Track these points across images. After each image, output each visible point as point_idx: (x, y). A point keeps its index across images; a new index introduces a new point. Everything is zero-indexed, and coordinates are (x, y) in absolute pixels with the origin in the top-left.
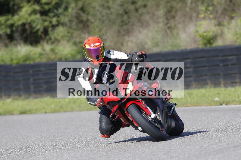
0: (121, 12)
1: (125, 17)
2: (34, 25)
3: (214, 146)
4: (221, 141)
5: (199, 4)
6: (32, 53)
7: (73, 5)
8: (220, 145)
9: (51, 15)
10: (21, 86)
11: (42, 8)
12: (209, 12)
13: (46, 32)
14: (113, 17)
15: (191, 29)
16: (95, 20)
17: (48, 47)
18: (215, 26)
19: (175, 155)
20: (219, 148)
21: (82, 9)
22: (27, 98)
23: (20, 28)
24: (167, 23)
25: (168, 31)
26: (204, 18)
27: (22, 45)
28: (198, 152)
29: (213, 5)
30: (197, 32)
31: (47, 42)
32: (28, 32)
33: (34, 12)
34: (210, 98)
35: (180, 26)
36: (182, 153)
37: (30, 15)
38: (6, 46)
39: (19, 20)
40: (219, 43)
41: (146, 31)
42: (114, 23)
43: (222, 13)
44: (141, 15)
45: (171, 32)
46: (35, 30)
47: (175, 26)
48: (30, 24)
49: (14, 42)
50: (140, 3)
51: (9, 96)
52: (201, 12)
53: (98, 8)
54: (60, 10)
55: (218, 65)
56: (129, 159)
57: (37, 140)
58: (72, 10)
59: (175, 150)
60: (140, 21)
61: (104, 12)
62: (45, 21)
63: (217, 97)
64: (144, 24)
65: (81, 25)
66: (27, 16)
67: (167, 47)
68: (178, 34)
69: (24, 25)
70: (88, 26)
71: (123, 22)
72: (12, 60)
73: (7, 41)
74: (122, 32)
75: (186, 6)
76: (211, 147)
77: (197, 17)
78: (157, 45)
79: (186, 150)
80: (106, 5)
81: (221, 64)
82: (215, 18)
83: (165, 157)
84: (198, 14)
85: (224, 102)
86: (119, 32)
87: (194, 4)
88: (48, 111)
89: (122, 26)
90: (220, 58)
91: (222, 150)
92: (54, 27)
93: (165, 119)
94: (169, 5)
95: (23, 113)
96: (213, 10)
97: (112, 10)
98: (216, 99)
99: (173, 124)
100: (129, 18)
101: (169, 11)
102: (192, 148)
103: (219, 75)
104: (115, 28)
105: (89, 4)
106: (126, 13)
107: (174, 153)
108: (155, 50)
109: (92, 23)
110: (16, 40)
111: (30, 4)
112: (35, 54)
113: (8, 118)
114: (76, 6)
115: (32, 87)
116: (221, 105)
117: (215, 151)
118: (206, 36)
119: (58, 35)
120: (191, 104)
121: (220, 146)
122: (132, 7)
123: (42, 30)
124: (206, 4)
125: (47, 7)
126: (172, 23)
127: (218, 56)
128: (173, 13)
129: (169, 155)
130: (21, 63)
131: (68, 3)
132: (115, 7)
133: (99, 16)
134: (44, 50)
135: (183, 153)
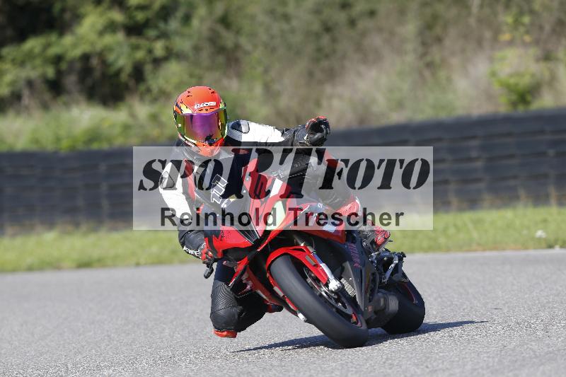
0: (316, 27)
1: (325, 40)
2: (111, 57)
3: (534, 346)
4: (549, 334)
5: (500, 8)
6: (106, 125)
7: (202, 11)
8: (547, 342)
9: (152, 33)
10: (80, 202)
11: (131, 17)
12: (522, 29)
13: (138, 73)
14: (296, 39)
15: (481, 68)
16: (255, 46)
17: (142, 110)
18: (538, 60)
19: (440, 366)
20: (546, 349)
21: (225, 21)
22: (95, 230)
23: (78, 66)
24: (424, 54)
25: (427, 73)
26: (511, 43)
27: (84, 106)
28: (496, 360)
29: (532, 12)
30: (494, 74)
31: (142, 99)
32: (97, 74)
33: (111, 27)
34: (525, 232)
35: (455, 61)
36: (458, 361)
37: (101, 33)
38: (45, 107)
39: (75, 46)
40: (546, 101)
41: (373, 73)
42: (298, 53)
43: (554, 31)
44: (364, 34)
45: (434, 75)
46: (113, 70)
47: (443, 61)
48: (101, 55)
49: (64, 98)
50: (360, 7)
51: (50, 225)
52: (505, 28)
53: (261, 18)
54: (174, 24)
55: (544, 154)
56: (333, 375)
57: (116, 329)
58: (201, 22)
59: (441, 354)
60: (359, 48)
61: (276, 27)
62: (136, 48)
63: (542, 229)
64: (369, 57)
65: (221, 59)
66: (93, 36)
67: (423, 111)
68: (449, 79)
69: (86, 57)
70: (237, 61)
71: (319, 50)
72: (58, 139)
73: (47, 96)
74: (319, 75)
75: (469, 14)
76: (525, 346)
77: (495, 39)
78: (400, 105)
79: (466, 353)
80: (280, 10)
81: (551, 152)
82: (537, 42)
83: (419, 372)
84: (497, 32)
85: (556, 242)
86: (311, 74)
87: (487, 11)
88: (142, 261)
89: (316, 60)
90: (548, 137)
91: (552, 355)
92: (157, 62)
93: (366, 292)
94: (428, 11)
95: (84, 265)
96: (532, 24)
97: (295, 23)
98: (540, 233)
99: (393, 304)
100: (334, 40)
101: (429, 26)
102: (481, 350)
103: (546, 176)
104: (302, 65)
105: (240, 9)
106: (328, 29)
107: (440, 361)
108: (396, 118)
109: (247, 53)
110: (69, 93)
111: (100, 9)
112: (113, 126)
113: (49, 277)
114: (210, 13)
115: (105, 203)
116: (551, 247)
117: (536, 357)
118: (517, 85)
119: (167, 82)
120: (479, 244)
121: (548, 345)
122: (341, 17)
123: (128, 69)
124: (514, 10)
125: (140, 16)
126: (436, 54)
127: (542, 132)
128: (438, 30)
129: (427, 367)
130: (80, 146)
131: (192, 7)
132: (302, 16)
133: (264, 37)
134: (133, 115)
135: (460, 363)
